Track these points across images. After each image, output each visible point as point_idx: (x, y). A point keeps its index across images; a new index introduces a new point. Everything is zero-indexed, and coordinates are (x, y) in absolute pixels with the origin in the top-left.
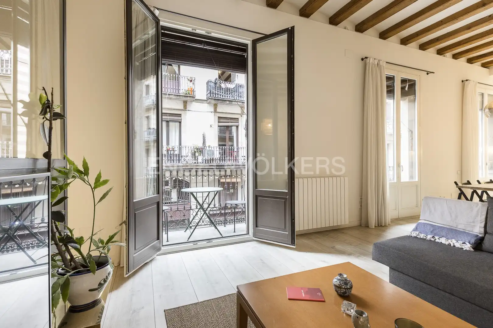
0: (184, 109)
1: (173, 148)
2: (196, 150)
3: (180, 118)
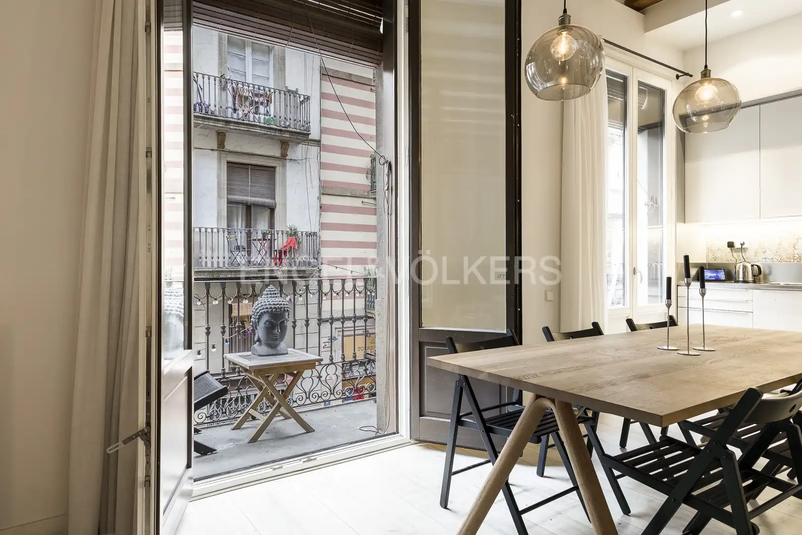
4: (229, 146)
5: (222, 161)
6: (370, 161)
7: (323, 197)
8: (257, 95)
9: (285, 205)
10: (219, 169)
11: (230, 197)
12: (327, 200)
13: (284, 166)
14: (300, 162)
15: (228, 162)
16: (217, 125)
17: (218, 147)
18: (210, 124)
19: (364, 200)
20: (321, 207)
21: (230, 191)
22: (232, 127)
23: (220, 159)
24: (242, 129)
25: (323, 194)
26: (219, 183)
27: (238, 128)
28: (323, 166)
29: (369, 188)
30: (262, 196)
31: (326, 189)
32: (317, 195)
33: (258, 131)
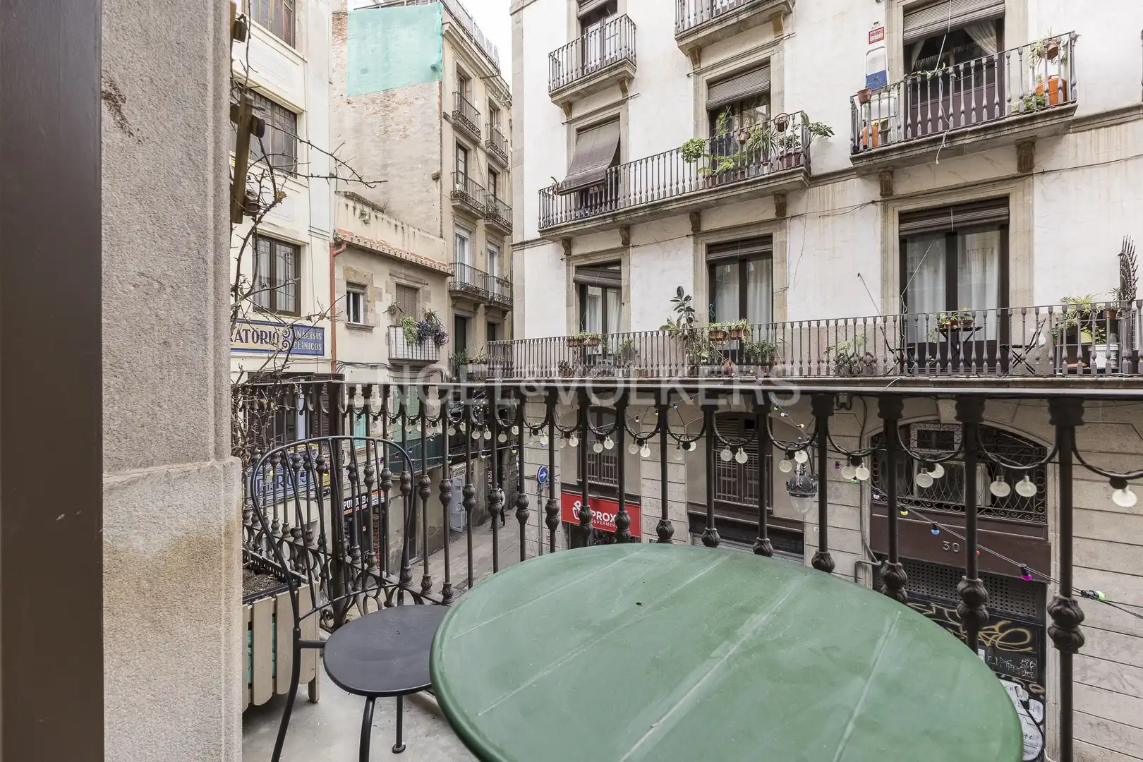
0: (1020, 174)
1: (968, 318)
2: (1076, 321)
3: (1002, 211)
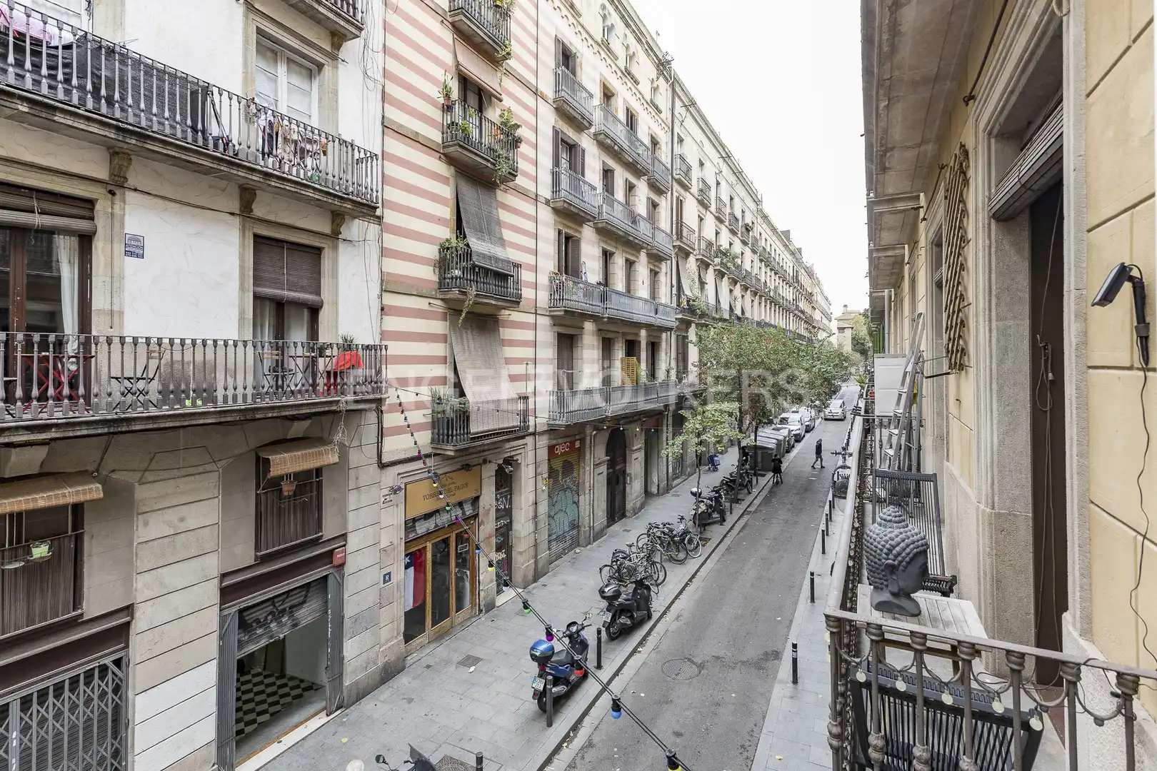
4: (259, 210)
5: (247, 232)
6: (438, 251)
7: (385, 295)
8: (310, 141)
9: (336, 304)
10: (243, 246)
11: (259, 289)
12: (390, 300)
13: (335, 248)
14: (356, 244)
15: (256, 236)
16: (250, 177)
17: (240, 210)
18: (240, 173)
19: (432, 301)
20: (382, 309)
21: (257, 280)
22: (273, 184)
23: (243, 230)
24: (287, 188)
25: (385, 291)
26: (242, 268)
27: (282, 186)
28: (384, 252)
29: (437, 286)
30: (303, 289)
31: (388, 285)
32: (378, 292)
33: (310, 194)
